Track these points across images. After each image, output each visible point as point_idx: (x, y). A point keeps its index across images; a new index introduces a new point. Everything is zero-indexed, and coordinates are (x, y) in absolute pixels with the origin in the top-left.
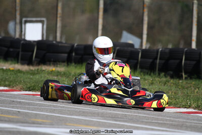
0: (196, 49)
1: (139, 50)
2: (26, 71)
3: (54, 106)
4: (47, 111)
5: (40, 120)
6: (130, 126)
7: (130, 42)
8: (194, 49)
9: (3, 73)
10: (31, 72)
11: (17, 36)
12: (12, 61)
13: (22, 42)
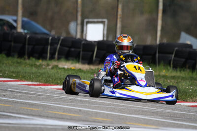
2: (87, 70)
3: (114, 104)
4: (107, 110)
5: (100, 119)
6: (188, 125)
7: (189, 42)
9: (65, 72)
10: (92, 71)
11: (79, 36)
12: (73, 60)
13: (83, 42)
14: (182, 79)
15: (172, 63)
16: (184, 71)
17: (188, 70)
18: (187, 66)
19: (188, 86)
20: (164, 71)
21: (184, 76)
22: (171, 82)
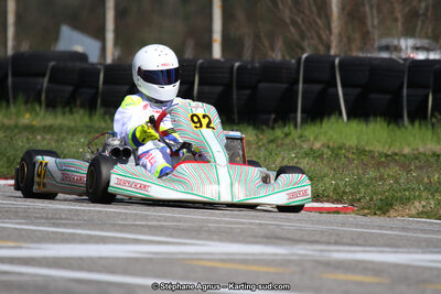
0: (222, 60)
1: (99, 67)
6: (86, 235)
7: (79, 49)
8: (217, 61)
14: (68, 133)
15: (43, 97)
16: (71, 112)
17: (81, 112)
18: (78, 103)
19: (83, 147)
20: (27, 116)
21: (72, 124)
22: (44, 139)
